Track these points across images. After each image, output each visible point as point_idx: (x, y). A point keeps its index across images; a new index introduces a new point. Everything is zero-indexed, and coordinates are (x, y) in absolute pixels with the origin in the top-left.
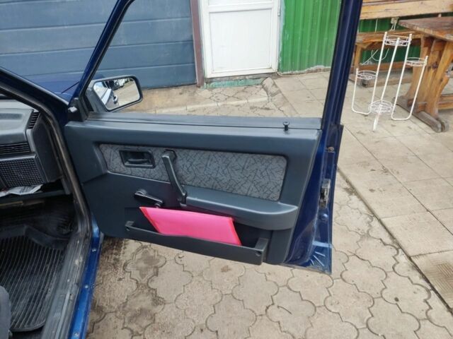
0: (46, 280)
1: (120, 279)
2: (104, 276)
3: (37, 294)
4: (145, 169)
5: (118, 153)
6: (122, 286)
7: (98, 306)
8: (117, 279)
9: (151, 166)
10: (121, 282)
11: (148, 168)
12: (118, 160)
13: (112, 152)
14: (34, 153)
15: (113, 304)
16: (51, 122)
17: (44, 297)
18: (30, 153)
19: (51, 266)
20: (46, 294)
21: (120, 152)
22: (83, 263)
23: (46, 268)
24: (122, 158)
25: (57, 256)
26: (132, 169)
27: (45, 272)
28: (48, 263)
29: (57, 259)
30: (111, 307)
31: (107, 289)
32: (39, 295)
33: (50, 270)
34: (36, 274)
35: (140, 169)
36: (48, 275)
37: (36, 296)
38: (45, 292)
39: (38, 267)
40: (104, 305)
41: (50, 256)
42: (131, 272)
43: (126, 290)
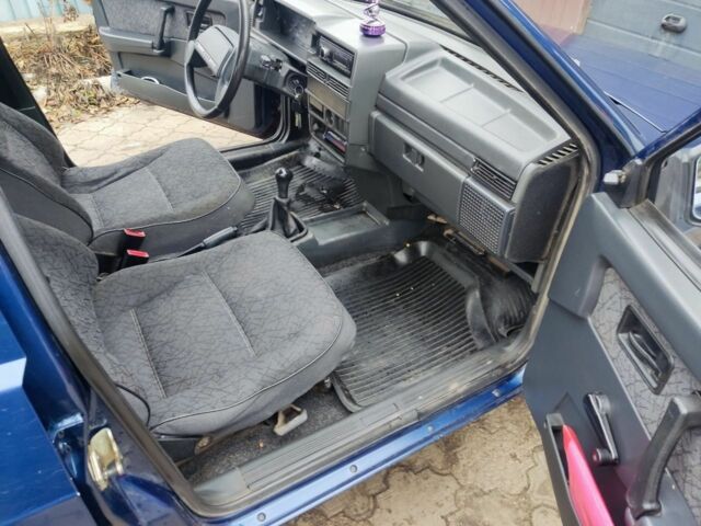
0: (424, 364)
1: (514, 457)
2: (505, 428)
3: (400, 369)
4: (639, 377)
5: (624, 306)
6: (506, 468)
7: (455, 454)
8: (512, 451)
9: (655, 385)
10: (511, 461)
11: (646, 381)
12: (616, 317)
13: (616, 298)
14: (513, 204)
15: (471, 475)
16: (586, 171)
17: (399, 381)
18: (508, 200)
19: (447, 353)
20: (405, 380)
21: (629, 308)
22: (460, 395)
23: (440, 350)
24: (622, 320)
25: (466, 349)
26: (623, 354)
27: (434, 353)
28: (448, 346)
29: (461, 352)
30: (465, 475)
31: (488, 448)
32: (398, 373)
33: (440, 356)
34: (424, 345)
35: (633, 369)
36: (433, 360)
37: (396, 370)
38: (406, 376)
39: (435, 340)
40: (462, 462)
41: (459, 341)
42: (536, 465)
43: (502, 480)
